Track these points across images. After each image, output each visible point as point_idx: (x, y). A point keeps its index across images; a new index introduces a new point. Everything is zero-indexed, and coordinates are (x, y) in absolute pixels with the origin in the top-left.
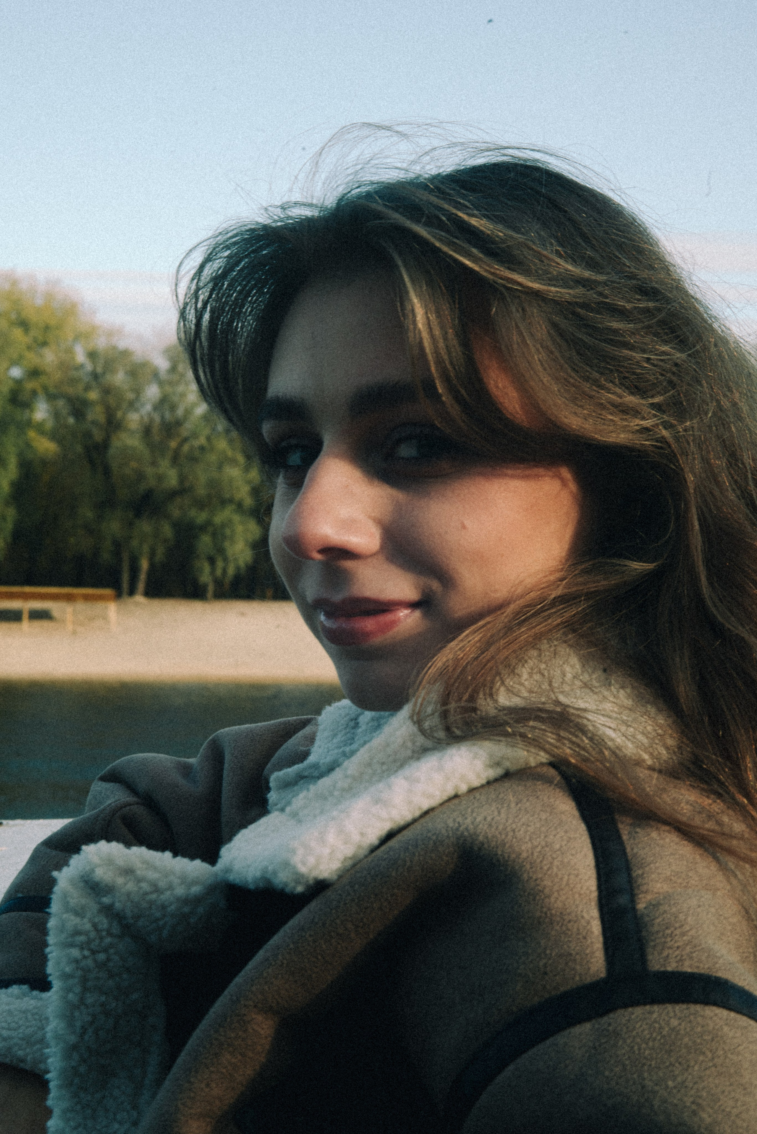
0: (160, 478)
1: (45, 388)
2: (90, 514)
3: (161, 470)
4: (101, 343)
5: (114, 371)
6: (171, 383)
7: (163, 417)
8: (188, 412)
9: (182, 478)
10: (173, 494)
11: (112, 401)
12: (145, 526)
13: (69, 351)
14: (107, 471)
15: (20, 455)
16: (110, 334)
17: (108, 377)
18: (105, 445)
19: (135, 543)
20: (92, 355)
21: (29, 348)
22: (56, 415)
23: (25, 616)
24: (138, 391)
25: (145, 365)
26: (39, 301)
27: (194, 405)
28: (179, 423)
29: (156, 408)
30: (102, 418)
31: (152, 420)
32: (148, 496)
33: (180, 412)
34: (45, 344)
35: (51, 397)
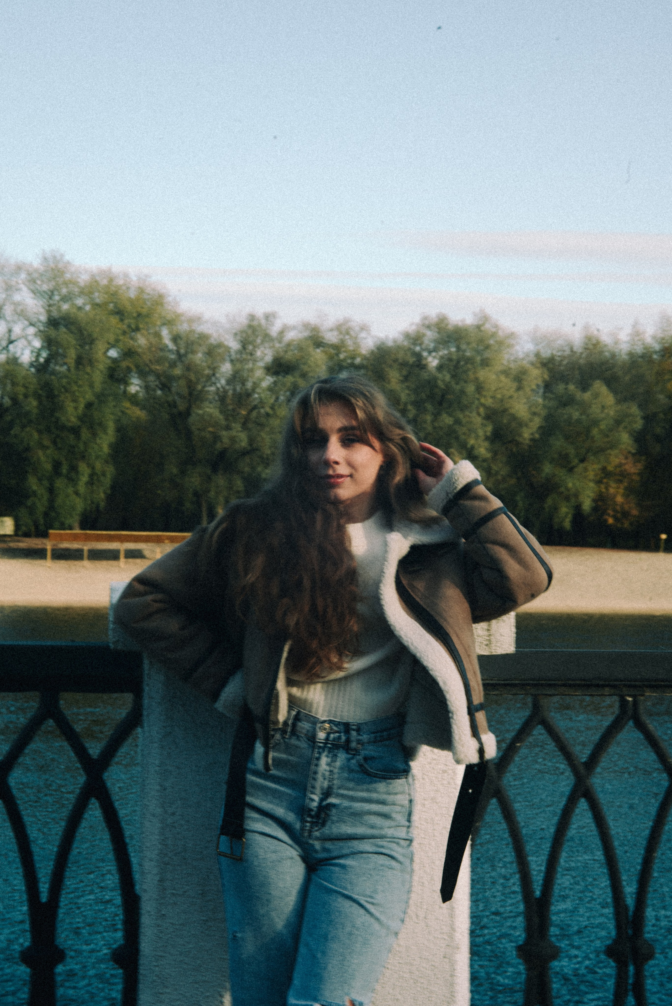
0: (233, 440)
1: (137, 367)
2: (175, 471)
3: (234, 433)
4: (183, 328)
5: (193, 352)
6: (241, 361)
7: (234, 390)
8: (256, 385)
9: (251, 441)
10: (245, 453)
11: (193, 377)
12: (221, 480)
13: (158, 335)
14: (189, 434)
15: (117, 421)
16: (191, 321)
17: (190, 356)
18: (188, 413)
19: (212, 494)
20: (176, 339)
21: (124, 333)
22: (147, 388)
23: (122, 555)
24: (214, 369)
25: (220, 345)
26: (132, 294)
27: (261, 380)
28: (249, 395)
29: (229, 382)
30: (185, 391)
31: (225, 392)
32: (222, 454)
33: (249, 385)
34: (137, 329)
35: (142, 374)
